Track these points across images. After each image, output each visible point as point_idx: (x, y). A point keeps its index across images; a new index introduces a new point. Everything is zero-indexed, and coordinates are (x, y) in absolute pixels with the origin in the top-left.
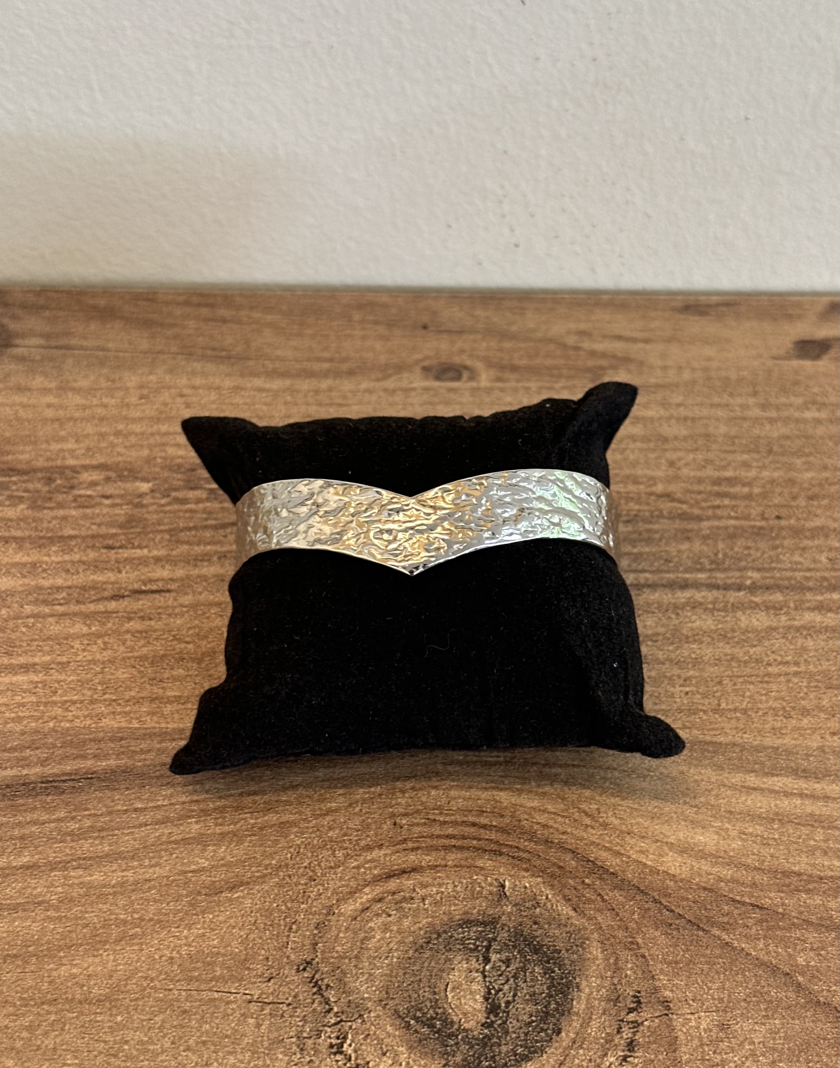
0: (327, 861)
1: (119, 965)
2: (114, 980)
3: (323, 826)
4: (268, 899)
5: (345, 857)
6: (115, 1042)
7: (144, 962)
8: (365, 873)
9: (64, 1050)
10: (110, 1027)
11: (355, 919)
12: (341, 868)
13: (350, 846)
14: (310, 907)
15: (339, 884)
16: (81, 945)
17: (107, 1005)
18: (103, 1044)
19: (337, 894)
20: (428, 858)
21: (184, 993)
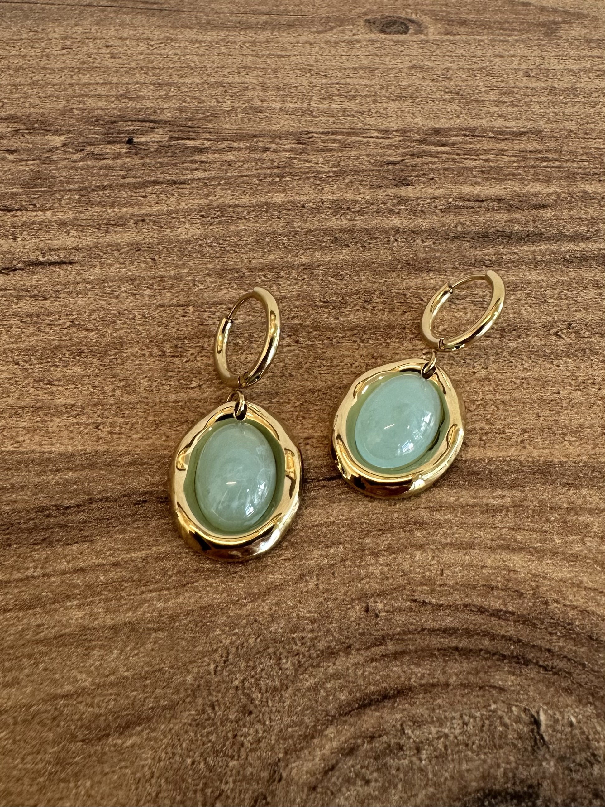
0: (269, 676)
3: (262, 613)
4: (179, 750)
5: (296, 671)
8: (326, 699)
11: (314, 788)
12: (290, 690)
13: (303, 649)
14: (243, 767)
15: (287, 720)
19: (285, 739)
20: (419, 671)
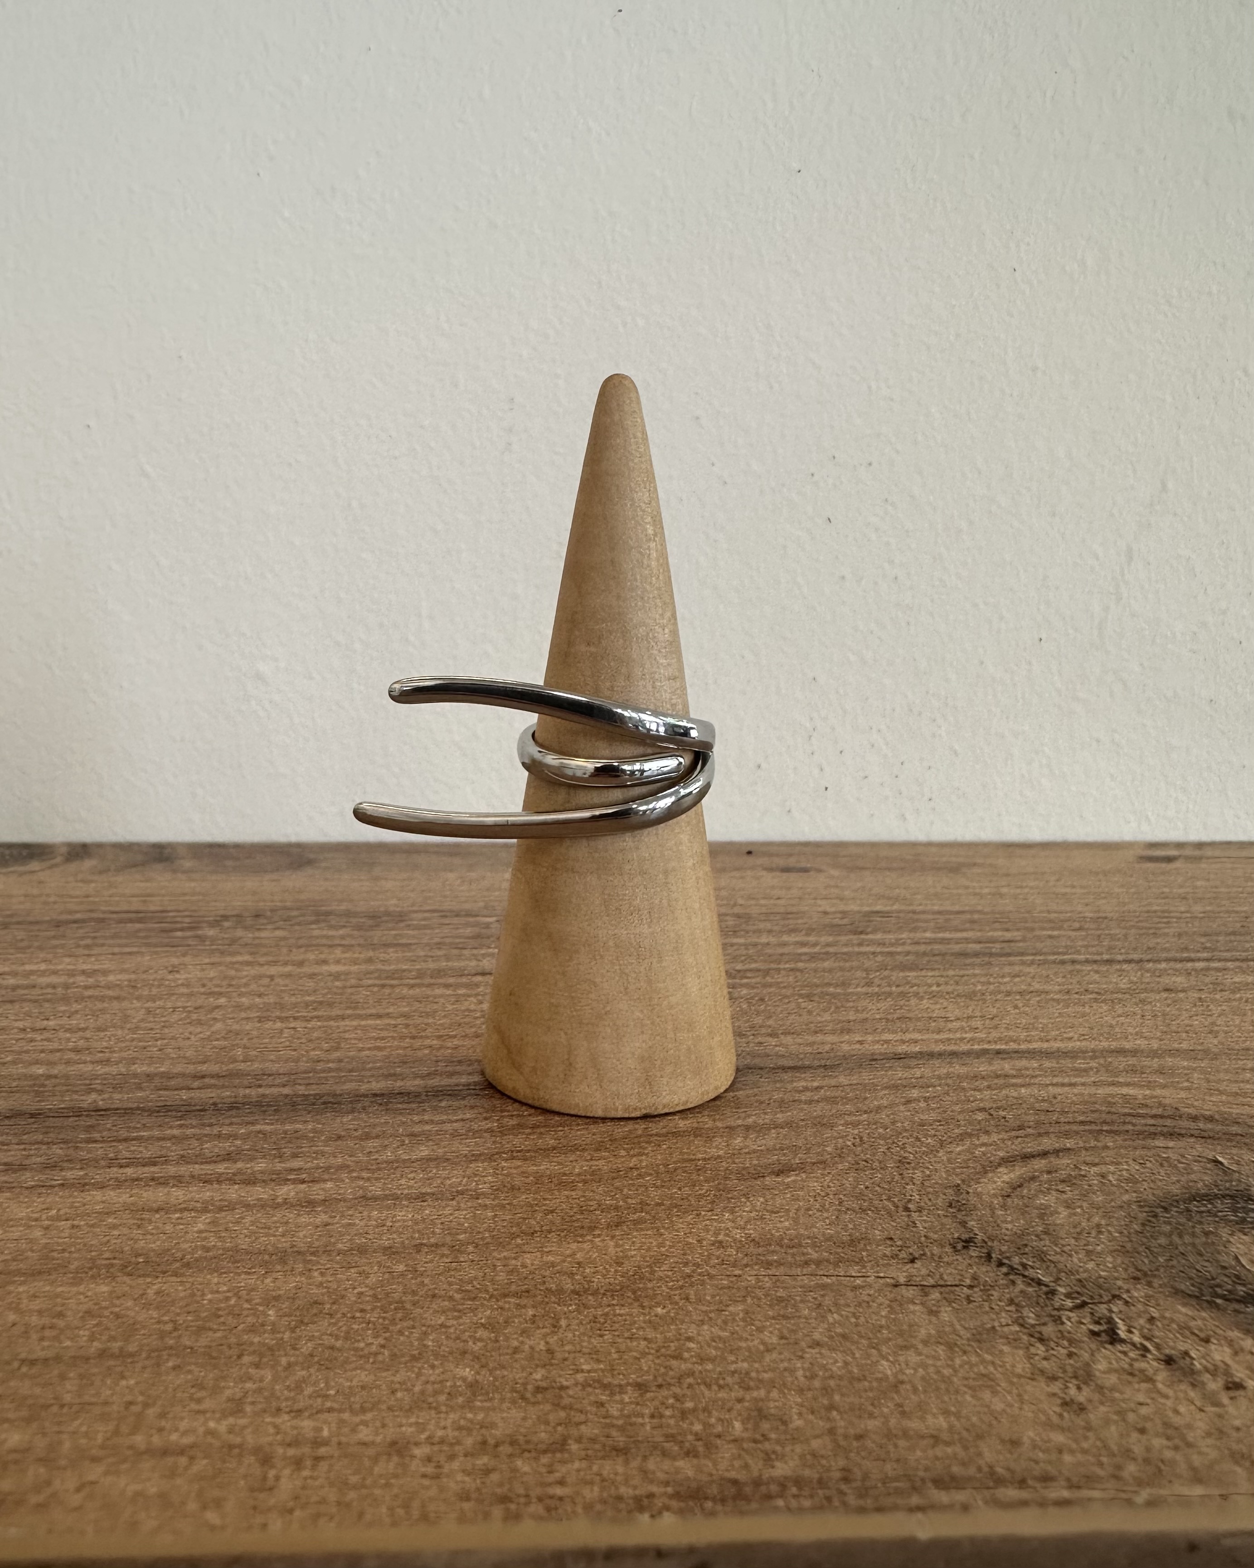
0: (914, 1146)
1: (630, 1250)
2: (628, 1266)
3: (881, 1118)
4: (846, 1182)
5: (940, 1143)
6: (667, 1340)
7: (671, 1247)
8: (984, 1155)
9: (569, 1353)
10: (650, 1322)
11: (1008, 1196)
12: (942, 1152)
13: (939, 1134)
14: (923, 1188)
15: (951, 1166)
16: (550, 1232)
17: (630, 1294)
18: (643, 1343)
19: (957, 1175)
20: (1072, 1141)
21: (767, 1279)
